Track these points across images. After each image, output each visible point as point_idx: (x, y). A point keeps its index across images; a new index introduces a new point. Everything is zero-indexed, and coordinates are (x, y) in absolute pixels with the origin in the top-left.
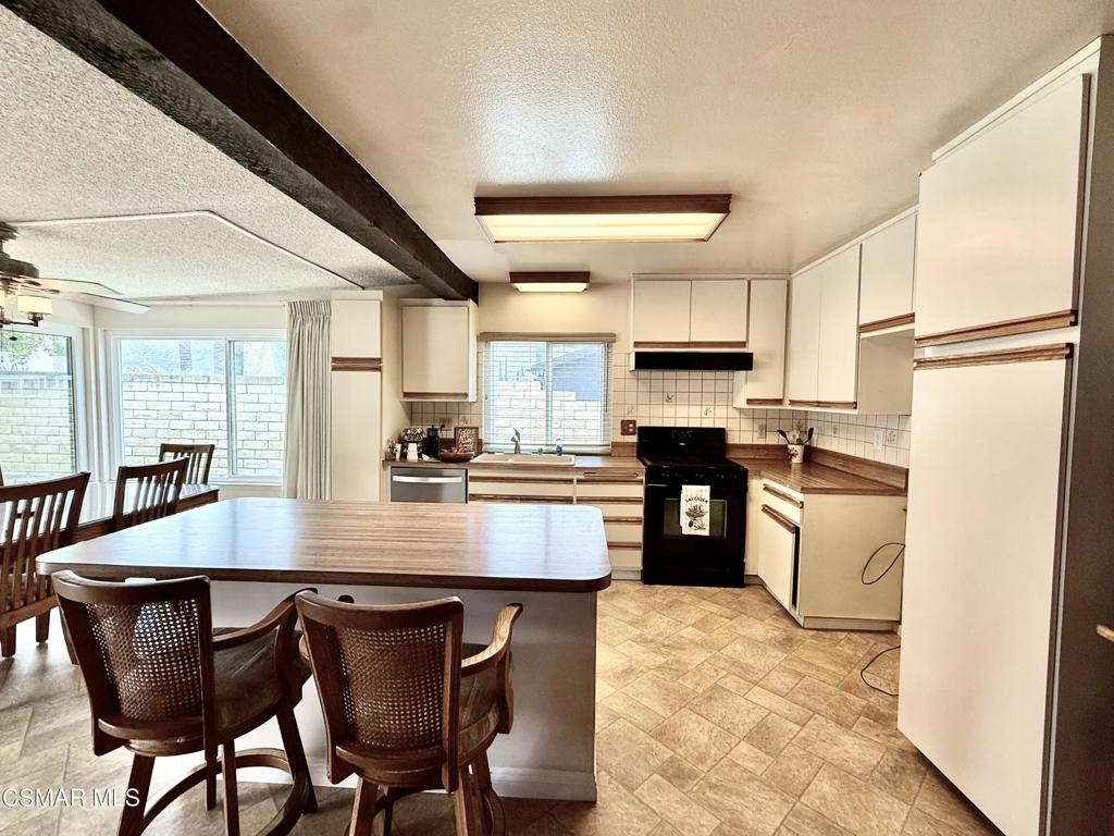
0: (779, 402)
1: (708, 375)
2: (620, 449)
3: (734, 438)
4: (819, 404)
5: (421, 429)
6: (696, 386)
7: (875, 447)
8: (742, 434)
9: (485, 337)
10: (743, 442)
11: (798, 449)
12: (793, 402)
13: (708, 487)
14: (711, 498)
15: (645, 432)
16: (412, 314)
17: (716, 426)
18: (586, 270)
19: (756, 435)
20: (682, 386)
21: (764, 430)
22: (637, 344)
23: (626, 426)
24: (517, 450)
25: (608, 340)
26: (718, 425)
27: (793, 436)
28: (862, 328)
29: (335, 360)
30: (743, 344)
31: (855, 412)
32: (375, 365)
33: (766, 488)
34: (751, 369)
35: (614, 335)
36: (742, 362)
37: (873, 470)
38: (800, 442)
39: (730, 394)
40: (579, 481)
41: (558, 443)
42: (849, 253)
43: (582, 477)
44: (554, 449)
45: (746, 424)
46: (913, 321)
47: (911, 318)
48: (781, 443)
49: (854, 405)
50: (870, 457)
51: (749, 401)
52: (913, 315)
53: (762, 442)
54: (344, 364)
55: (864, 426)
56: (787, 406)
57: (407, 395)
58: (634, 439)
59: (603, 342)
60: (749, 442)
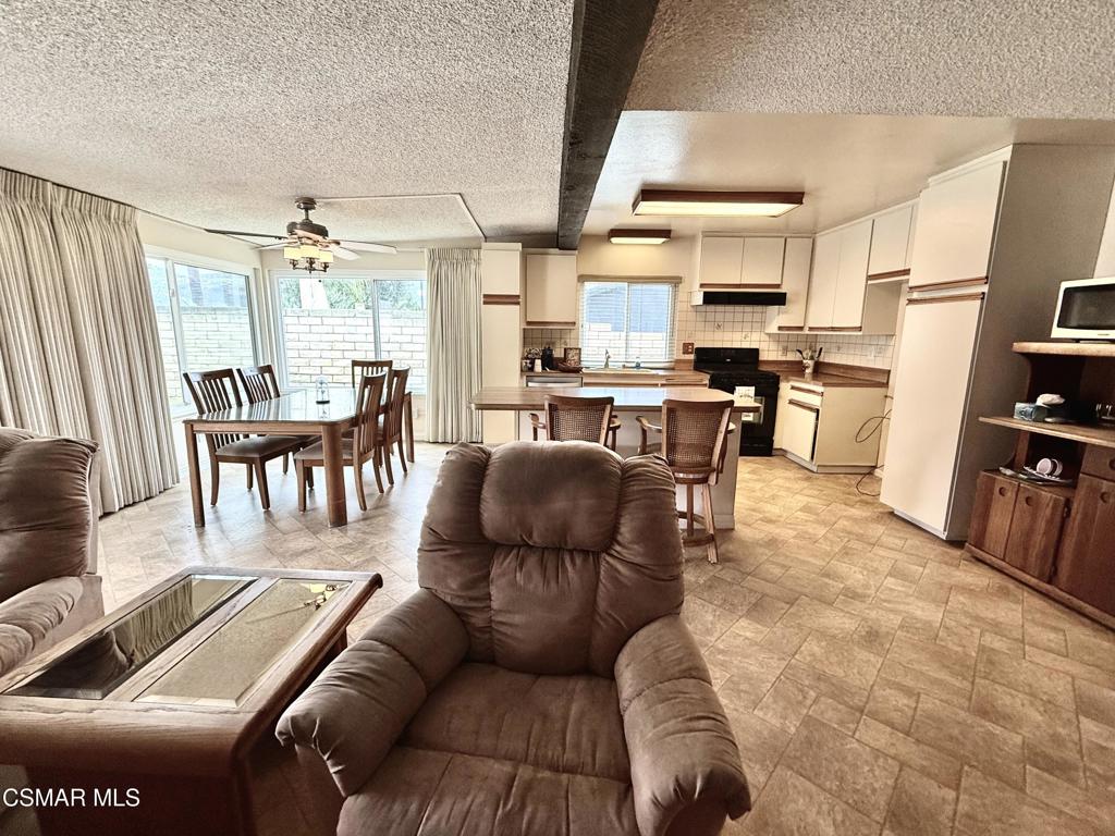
0: (801, 328)
1: (748, 309)
2: (682, 365)
3: (763, 356)
4: (833, 329)
5: (538, 350)
6: (739, 317)
7: (869, 357)
8: (770, 353)
9: (582, 278)
10: (770, 359)
11: (810, 363)
12: (811, 329)
13: (754, 388)
14: (756, 395)
15: (700, 352)
16: (534, 261)
17: (752, 347)
18: (668, 228)
19: (780, 353)
20: (729, 317)
21: (786, 350)
22: (702, 286)
23: (687, 348)
24: (607, 365)
25: (675, 281)
26: (754, 346)
27: (806, 353)
28: (870, 277)
29: (485, 296)
30: (778, 286)
31: (860, 333)
32: (515, 300)
33: (793, 388)
34: (784, 304)
35: (681, 278)
36: (779, 299)
37: (865, 373)
38: (812, 358)
39: (763, 323)
40: (663, 385)
41: (637, 360)
42: (865, 224)
43: (664, 382)
44: (634, 365)
45: (773, 346)
46: (908, 274)
47: (906, 272)
48: (797, 359)
49: (860, 329)
50: (863, 365)
51: (780, 328)
52: (909, 270)
53: (784, 359)
54: (491, 299)
55: (860, 345)
56: (806, 332)
57: (529, 323)
58: (692, 357)
59: (671, 283)
60: (775, 359)
